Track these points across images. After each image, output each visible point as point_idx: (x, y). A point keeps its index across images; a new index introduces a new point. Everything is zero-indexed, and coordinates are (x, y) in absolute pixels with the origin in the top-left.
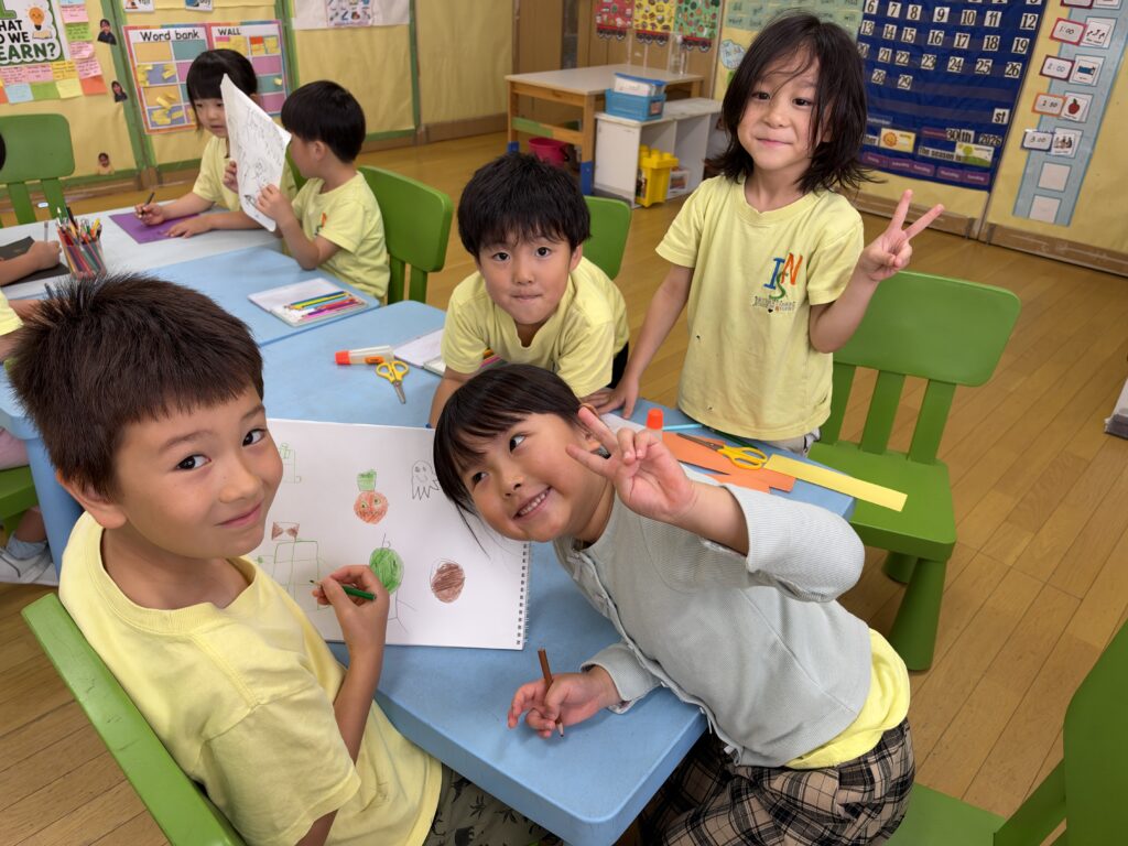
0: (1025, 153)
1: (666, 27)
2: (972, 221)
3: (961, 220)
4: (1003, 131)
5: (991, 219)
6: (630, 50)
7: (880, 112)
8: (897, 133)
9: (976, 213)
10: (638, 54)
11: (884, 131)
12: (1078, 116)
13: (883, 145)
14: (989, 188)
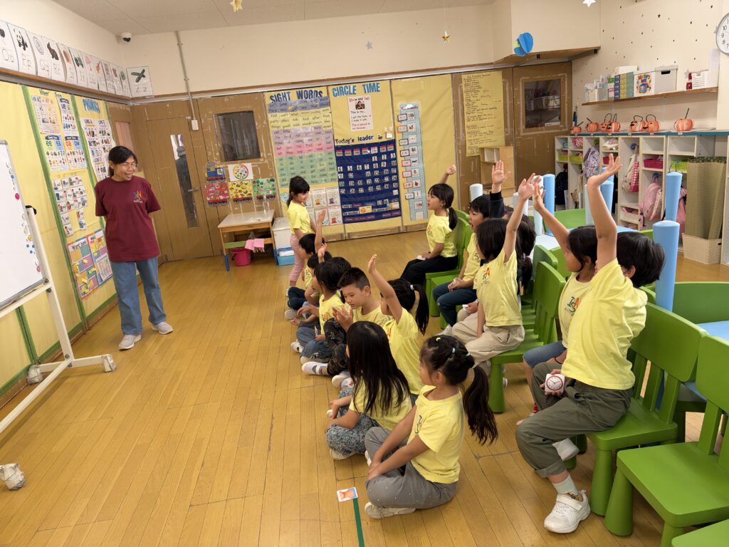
0: (407, 201)
1: (250, 194)
2: (399, 227)
3: (395, 228)
4: (398, 196)
5: (405, 224)
6: (231, 208)
7: (356, 203)
8: (365, 207)
9: (400, 225)
10: (236, 208)
11: (360, 208)
12: (419, 185)
13: (361, 213)
14: (401, 215)
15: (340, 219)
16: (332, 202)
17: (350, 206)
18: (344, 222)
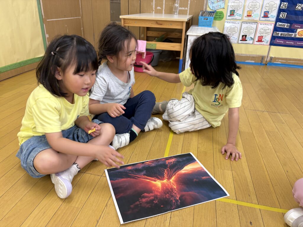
7: (297, 22)
15: (268, 38)
16: (266, 16)
17: (286, 25)
18: (272, 44)
